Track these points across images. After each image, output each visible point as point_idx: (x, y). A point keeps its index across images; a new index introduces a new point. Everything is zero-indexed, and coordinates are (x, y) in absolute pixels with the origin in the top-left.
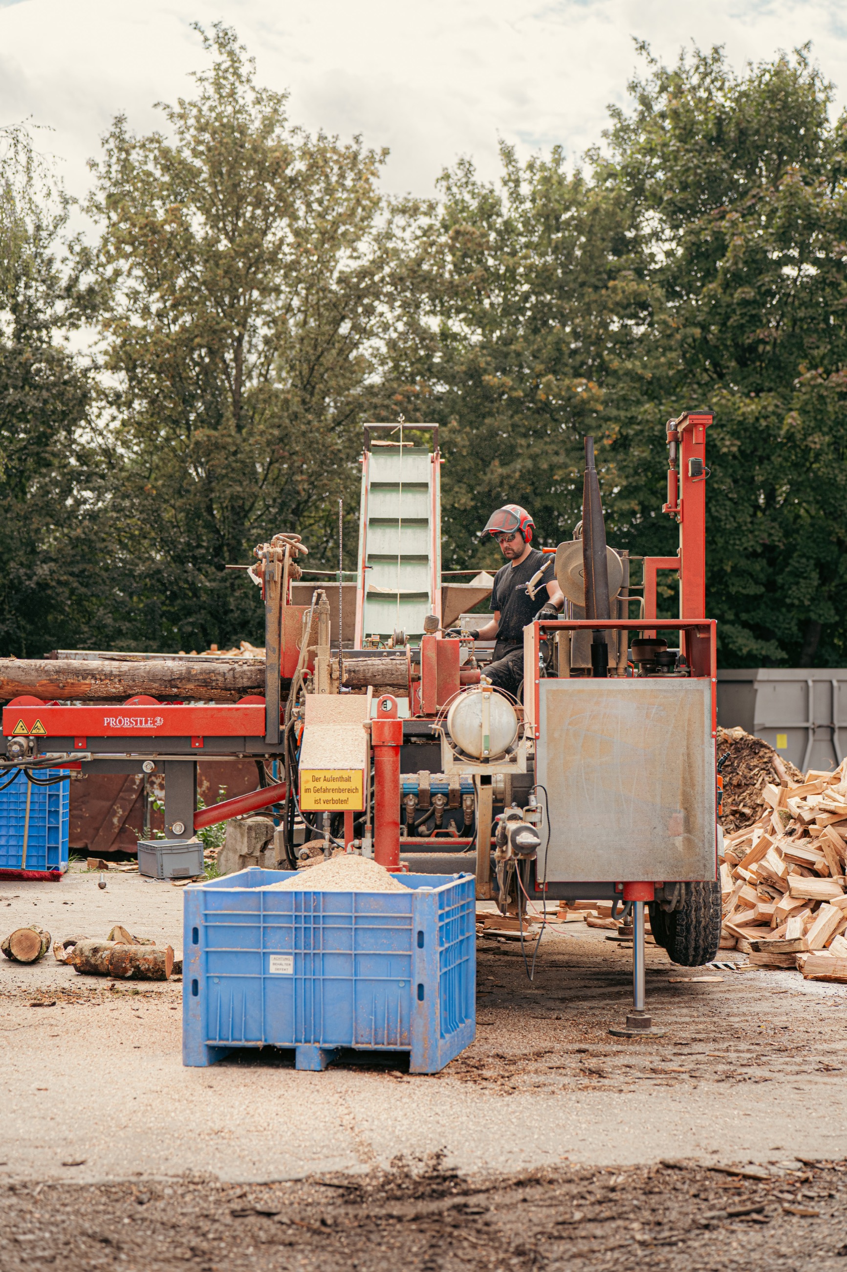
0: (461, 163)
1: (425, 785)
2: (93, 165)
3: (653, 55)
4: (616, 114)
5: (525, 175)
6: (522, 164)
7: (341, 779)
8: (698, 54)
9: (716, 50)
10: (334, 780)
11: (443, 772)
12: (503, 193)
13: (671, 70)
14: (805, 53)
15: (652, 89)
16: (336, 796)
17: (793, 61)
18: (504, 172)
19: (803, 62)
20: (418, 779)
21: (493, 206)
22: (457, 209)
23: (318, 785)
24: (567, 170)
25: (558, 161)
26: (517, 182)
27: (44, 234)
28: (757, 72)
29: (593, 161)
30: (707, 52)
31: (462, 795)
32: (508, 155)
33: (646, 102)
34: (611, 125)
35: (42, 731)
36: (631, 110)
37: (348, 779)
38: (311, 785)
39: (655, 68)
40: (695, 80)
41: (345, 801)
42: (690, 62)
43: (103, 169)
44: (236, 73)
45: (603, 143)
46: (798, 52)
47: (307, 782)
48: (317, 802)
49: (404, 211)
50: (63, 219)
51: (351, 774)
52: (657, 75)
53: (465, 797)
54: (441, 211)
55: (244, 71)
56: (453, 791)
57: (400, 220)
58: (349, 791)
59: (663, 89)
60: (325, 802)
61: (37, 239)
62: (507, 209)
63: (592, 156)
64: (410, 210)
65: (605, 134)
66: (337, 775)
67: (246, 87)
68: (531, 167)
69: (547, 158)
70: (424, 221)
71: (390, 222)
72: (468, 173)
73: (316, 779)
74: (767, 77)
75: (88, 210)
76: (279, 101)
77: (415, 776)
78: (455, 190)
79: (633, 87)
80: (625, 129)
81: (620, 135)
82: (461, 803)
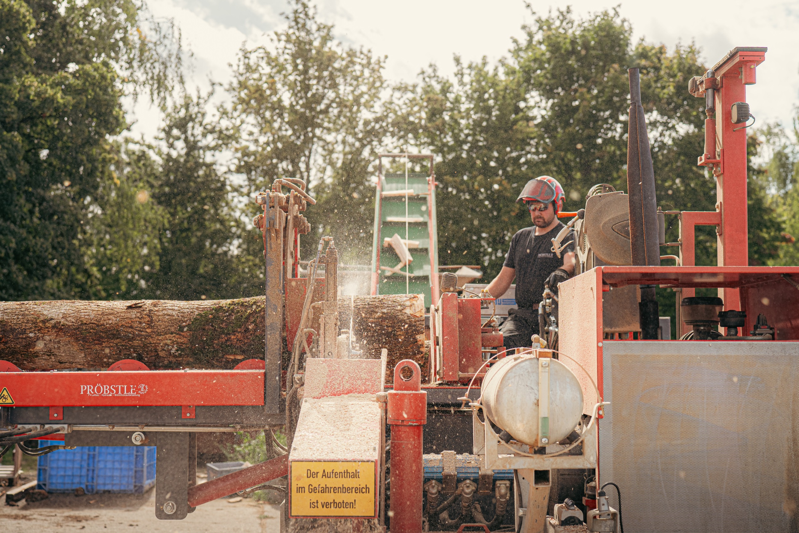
0: (431, 66)
1: (450, 470)
2: (230, 65)
3: (534, 10)
4: (515, 41)
5: (466, 71)
6: (465, 64)
7: (346, 474)
8: (558, 10)
9: (568, 8)
10: (336, 475)
11: (471, 453)
12: (454, 81)
13: (544, 18)
14: (618, 9)
15: (534, 29)
16: (340, 497)
17: (611, 13)
18: (455, 69)
19: (617, 14)
20: (441, 461)
21: (449, 87)
22: (428, 90)
23: (315, 482)
24: (490, 69)
25: (485, 64)
26: (462, 75)
27: (201, 101)
28: (593, 17)
29: (503, 65)
30: (564, 9)
31: (495, 480)
32: (457, 61)
33: (531, 35)
34: (512, 46)
35: (9, 401)
36: (523, 40)
37: (355, 475)
38: (305, 482)
39: (535, 17)
40: (558, 23)
41: (352, 505)
42: (555, 14)
43: (235, 68)
44: (306, 15)
45: (509, 55)
46: (614, 9)
47: (298, 479)
48: (313, 505)
49: (399, 89)
50: (211, 94)
51: (360, 468)
52: (537, 21)
53: (498, 483)
54: (419, 90)
55: (311, 13)
56: (484, 476)
57: (397, 94)
58: (358, 490)
59: (540, 28)
60: (326, 505)
61: (198, 104)
62: (456, 89)
63: (502, 62)
64: (402, 88)
65: (510, 51)
66: (340, 468)
67: (312, 21)
68: (470, 67)
69: (479, 61)
70: (410, 95)
71: (392, 96)
72: (435, 71)
73: (312, 475)
74: (599, 19)
75: (228, 90)
76: (329, 30)
77: (439, 457)
78: (427, 79)
79: (524, 27)
80: (520, 49)
81: (516, 52)
82: (493, 490)
